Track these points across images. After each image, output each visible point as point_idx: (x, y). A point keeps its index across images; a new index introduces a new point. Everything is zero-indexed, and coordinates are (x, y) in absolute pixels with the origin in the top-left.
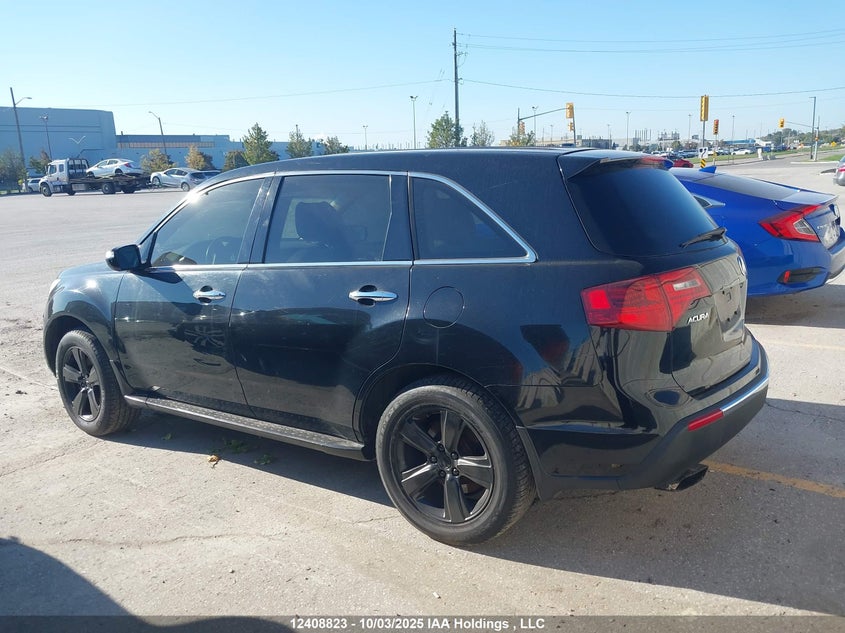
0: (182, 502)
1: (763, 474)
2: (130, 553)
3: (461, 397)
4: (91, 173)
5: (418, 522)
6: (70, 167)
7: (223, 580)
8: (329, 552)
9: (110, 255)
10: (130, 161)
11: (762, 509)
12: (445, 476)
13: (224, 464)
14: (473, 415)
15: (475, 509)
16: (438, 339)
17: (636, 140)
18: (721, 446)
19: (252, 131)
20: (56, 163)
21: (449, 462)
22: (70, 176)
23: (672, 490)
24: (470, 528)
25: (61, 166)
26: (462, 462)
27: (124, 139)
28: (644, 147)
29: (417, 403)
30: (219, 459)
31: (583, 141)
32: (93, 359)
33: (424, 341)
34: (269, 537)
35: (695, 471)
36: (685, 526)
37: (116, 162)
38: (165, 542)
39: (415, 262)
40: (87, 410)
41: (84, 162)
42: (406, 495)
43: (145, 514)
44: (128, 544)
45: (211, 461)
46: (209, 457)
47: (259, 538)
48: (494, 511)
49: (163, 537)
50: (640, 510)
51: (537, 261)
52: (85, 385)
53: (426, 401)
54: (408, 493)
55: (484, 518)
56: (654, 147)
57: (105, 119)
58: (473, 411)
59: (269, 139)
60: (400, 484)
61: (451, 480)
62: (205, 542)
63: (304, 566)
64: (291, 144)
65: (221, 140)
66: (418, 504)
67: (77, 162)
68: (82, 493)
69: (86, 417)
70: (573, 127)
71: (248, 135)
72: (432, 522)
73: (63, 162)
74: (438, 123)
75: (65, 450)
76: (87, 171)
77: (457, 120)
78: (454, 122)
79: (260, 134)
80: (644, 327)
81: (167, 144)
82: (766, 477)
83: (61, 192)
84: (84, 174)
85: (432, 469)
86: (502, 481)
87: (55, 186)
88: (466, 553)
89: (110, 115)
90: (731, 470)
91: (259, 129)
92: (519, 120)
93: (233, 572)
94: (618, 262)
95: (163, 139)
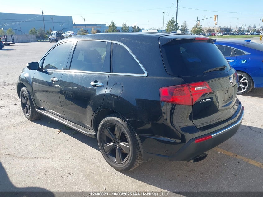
0: (43, 145)
1: (238, 156)
2: (21, 160)
3: (121, 122)
4: (63, 36)
5: (108, 161)
6: (57, 34)
7: (42, 174)
8: (78, 168)
9: (28, 65)
10: (74, 32)
11: (232, 170)
12: (117, 148)
13: (62, 133)
14: (124, 129)
15: (124, 160)
16: (114, 101)
17: (240, 28)
18: (211, 148)
19: (111, 23)
20: (53, 32)
21: (118, 143)
22: (57, 37)
23: (191, 162)
24: (122, 166)
25: (55, 33)
26: (121, 144)
27: (75, 25)
28: (242, 31)
29: (108, 122)
30: (61, 131)
31: (221, 28)
32: (28, 97)
33: (110, 101)
34: (63, 160)
35: (201, 156)
36: (201, 173)
37: (70, 32)
38: (32, 158)
39: (111, 73)
40: (27, 112)
41: (61, 32)
42: (105, 152)
43: (30, 148)
44: (21, 158)
45: (59, 132)
46: (58, 130)
47: (60, 160)
48: (129, 162)
49: (32, 156)
50: (187, 165)
51: (147, 76)
52: (27, 104)
53: (111, 122)
54: (106, 151)
55: (126, 163)
56: (246, 31)
57: (70, 19)
58: (124, 127)
59: (116, 26)
60: (104, 148)
61: (118, 149)
62: (43, 160)
63: (69, 172)
64: (123, 27)
65: (104, 26)
66: (109, 155)
67: (59, 32)
68: (17, 139)
69: (28, 114)
70: (216, 23)
71: (110, 25)
72: (112, 162)
73: (55, 32)
74: (170, 21)
75: (20, 124)
76: (62, 35)
77: (177, 21)
78: (175, 21)
79: (113, 24)
80: (181, 103)
81: (86, 27)
82: (239, 157)
83: (54, 41)
84: (61, 36)
85: (113, 145)
86: (132, 152)
87: (53, 39)
88: (121, 174)
89: (71, 17)
90: (226, 153)
91: (113, 23)
92: (198, 21)
93: (46, 171)
94: (174, 78)
95: (85, 25)
